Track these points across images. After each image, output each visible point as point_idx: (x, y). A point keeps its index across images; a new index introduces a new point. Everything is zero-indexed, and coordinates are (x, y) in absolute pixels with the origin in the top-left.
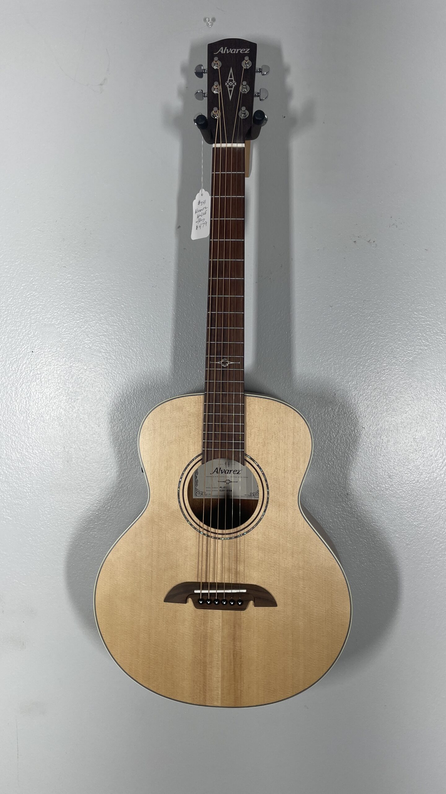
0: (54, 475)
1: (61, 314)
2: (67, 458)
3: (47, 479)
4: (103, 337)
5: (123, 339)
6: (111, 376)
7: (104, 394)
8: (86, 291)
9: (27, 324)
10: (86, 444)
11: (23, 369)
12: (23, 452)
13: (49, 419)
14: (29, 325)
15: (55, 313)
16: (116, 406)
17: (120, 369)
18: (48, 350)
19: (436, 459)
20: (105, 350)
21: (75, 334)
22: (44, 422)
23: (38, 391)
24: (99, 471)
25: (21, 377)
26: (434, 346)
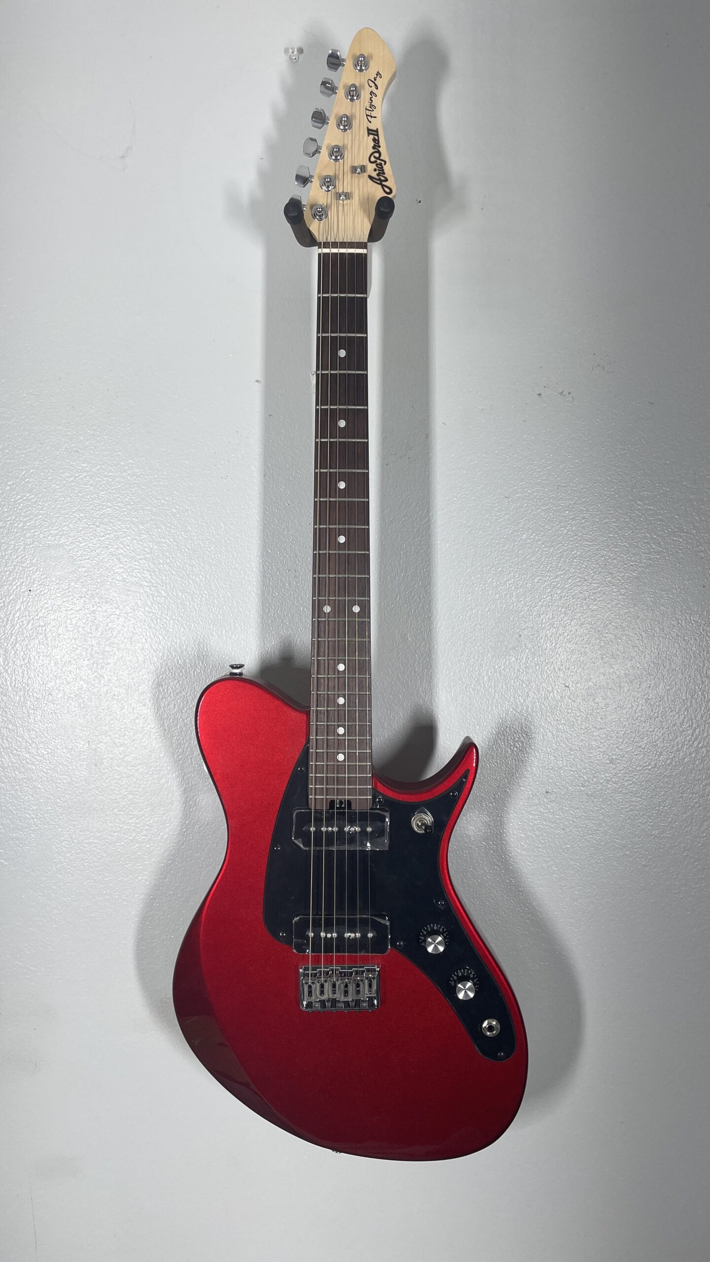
0: (75, 789)
1: (74, 528)
2: (95, 760)
3: (63, 795)
4: (145, 562)
5: (178, 563)
6: (160, 624)
7: (150, 652)
8: (114, 489)
9: (18, 545)
10: (125, 735)
11: (16, 619)
12: (21, 754)
13: (61, 697)
14: (22, 547)
15: (65, 526)
16: (171, 671)
17: (175, 612)
18: (55, 586)
19: (681, 729)
20: (148, 582)
21: (99, 560)
22: (54, 704)
23: (42, 654)
24: (148, 778)
25: (13, 633)
26: (670, 552)
